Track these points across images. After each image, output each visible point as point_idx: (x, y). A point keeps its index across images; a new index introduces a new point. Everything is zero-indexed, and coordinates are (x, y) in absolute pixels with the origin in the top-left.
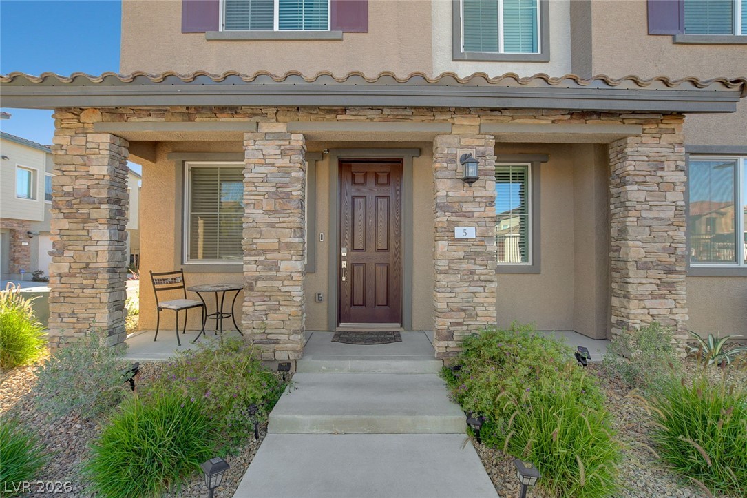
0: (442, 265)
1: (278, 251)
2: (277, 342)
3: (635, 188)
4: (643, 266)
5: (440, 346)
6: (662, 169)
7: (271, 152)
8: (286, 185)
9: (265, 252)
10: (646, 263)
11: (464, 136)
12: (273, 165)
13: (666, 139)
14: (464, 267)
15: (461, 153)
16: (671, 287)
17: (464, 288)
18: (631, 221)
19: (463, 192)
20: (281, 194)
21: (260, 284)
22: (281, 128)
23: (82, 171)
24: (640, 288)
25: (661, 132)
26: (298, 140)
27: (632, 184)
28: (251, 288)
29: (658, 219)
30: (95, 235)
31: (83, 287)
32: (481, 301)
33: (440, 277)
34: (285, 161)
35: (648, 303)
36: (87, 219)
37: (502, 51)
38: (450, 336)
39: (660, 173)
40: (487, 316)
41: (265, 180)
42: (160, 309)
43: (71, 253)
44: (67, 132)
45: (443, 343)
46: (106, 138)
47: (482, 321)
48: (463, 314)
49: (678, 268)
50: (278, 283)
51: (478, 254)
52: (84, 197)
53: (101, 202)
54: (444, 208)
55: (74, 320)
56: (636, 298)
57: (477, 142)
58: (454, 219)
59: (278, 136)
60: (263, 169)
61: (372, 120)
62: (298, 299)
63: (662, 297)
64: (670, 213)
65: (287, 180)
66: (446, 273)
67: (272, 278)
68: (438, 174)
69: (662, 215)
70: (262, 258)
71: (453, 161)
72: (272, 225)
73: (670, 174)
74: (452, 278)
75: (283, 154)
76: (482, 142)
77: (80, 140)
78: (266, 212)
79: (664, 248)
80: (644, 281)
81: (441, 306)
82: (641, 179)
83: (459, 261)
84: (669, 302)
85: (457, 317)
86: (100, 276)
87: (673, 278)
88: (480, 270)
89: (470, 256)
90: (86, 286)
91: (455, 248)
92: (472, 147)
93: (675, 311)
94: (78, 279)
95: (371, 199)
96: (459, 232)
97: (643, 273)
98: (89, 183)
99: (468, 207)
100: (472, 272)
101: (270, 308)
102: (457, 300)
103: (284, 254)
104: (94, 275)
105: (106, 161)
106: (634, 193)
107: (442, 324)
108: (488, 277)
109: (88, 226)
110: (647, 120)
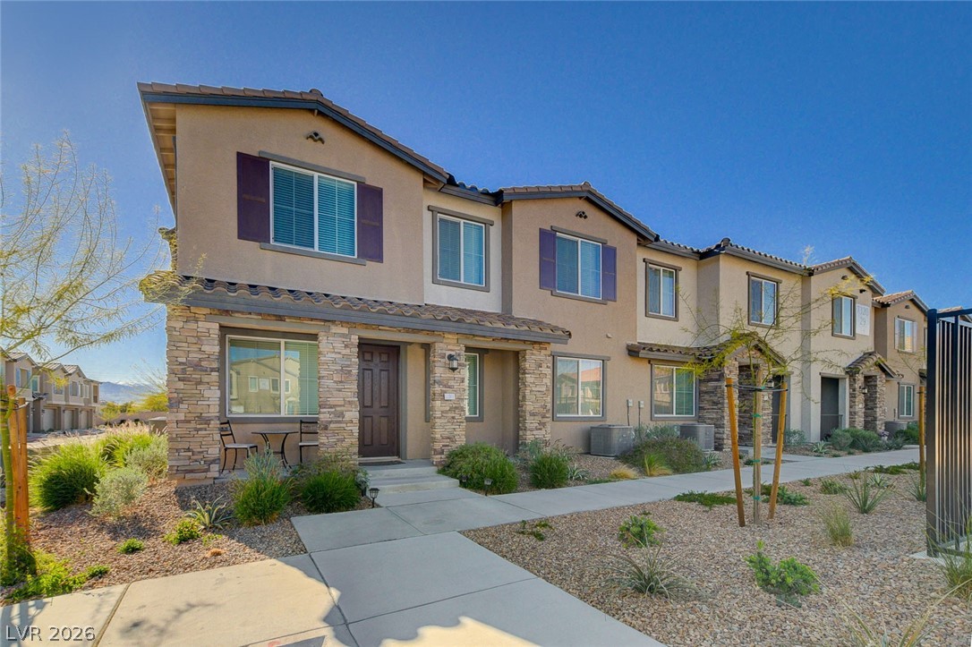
0: (438, 414)
1: (343, 406)
3: (530, 376)
4: (533, 414)
5: (437, 458)
6: (541, 367)
7: (339, 345)
8: (348, 366)
9: (334, 406)
11: (449, 344)
12: (339, 353)
13: (543, 352)
14: (450, 415)
15: (448, 353)
16: (544, 424)
17: (450, 427)
18: (527, 392)
19: (449, 374)
20: (345, 371)
21: (332, 425)
22: (345, 331)
23: (194, 348)
24: (531, 425)
25: (541, 349)
26: (355, 339)
27: (528, 374)
28: (326, 428)
29: (539, 392)
30: (207, 393)
31: (198, 430)
32: (458, 433)
33: (437, 420)
34: (347, 351)
35: (534, 433)
36: (200, 382)
37: (462, 282)
38: (442, 453)
39: (540, 369)
40: (461, 441)
41: (334, 362)
42: (226, 449)
43: (186, 406)
44: (180, 319)
45: (439, 456)
46: (215, 326)
47: (458, 444)
48: (449, 440)
50: (344, 425)
51: (456, 408)
52: (197, 366)
53: (213, 370)
54: (440, 383)
55: (190, 454)
56: (529, 430)
57: (457, 348)
58: (444, 389)
59: (343, 335)
60: (333, 355)
61: (400, 331)
62: (356, 435)
63: (540, 429)
64: (544, 389)
65: (349, 363)
66: (440, 418)
67: (339, 422)
68: (436, 364)
69: (541, 390)
70: (333, 410)
71: (444, 357)
72: (340, 390)
73: (544, 370)
74: (443, 421)
75: (346, 346)
76: (459, 348)
77: (192, 325)
78: (335, 382)
79: (541, 406)
80: (533, 422)
81: (438, 436)
82: (532, 371)
83: (446, 412)
84: (543, 432)
85: (446, 442)
86: (212, 422)
88: (457, 416)
89: (453, 409)
90: (201, 429)
91: (444, 405)
92: (453, 351)
93: (546, 436)
94: (193, 425)
95: (376, 371)
96: (447, 396)
97: (532, 418)
98: (201, 356)
99: (451, 383)
100: (453, 418)
101: (338, 440)
102: (446, 433)
103: (348, 407)
104: (207, 421)
105: (216, 342)
106: (529, 378)
107: (438, 446)
109: (199, 387)
110: (535, 343)
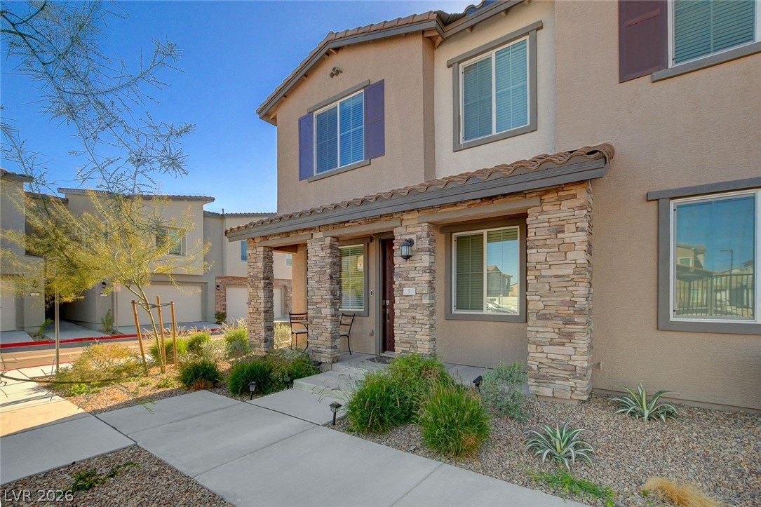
0: (397, 312)
1: (321, 303)
2: (321, 352)
3: (535, 251)
4: (543, 317)
6: (563, 232)
7: (318, 248)
8: (324, 267)
10: (545, 314)
11: (409, 226)
12: (319, 256)
13: (566, 204)
14: (409, 314)
15: (407, 238)
16: (570, 336)
17: (410, 328)
19: (408, 264)
20: (322, 271)
21: (315, 320)
22: (321, 235)
23: (255, 265)
24: (539, 335)
25: (560, 199)
26: (328, 240)
27: (532, 248)
28: (311, 322)
29: (556, 276)
32: (420, 337)
33: (395, 320)
35: (546, 349)
36: (257, 287)
39: (560, 236)
40: (424, 347)
41: (316, 264)
46: (262, 249)
47: (420, 351)
48: (409, 345)
49: (576, 320)
51: (417, 305)
54: (398, 276)
56: (534, 343)
57: (417, 229)
58: (403, 282)
59: (320, 240)
60: (315, 258)
61: (360, 224)
62: (329, 330)
63: (562, 344)
64: (569, 271)
66: (399, 317)
67: (319, 318)
68: (395, 254)
69: (560, 273)
70: (315, 307)
72: (319, 289)
73: (569, 236)
74: (403, 321)
75: (323, 249)
76: (421, 229)
78: (317, 282)
79: (562, 302)
80: (541, 329)
81: (398, 339)
82: (541, 243)
83: (406, 310)
84: (568, 349)
85: (406, 347)
87: (571, 328)
88: (419, 316)
89: (413, 307)
91: (403, 301)
92: (413, 233)
93: (573, 357)
94: (255, 315)
96: (406, 291)
97: (541, 323)
99: (412, 274)
100: (414, 318)
101: (318, 334)
102: (404, 336)
103: (324, 304)
105: (262, 260)
107: (397, 350)
108: (423, 321)
109: (258, 291)
110: (547, 191)
